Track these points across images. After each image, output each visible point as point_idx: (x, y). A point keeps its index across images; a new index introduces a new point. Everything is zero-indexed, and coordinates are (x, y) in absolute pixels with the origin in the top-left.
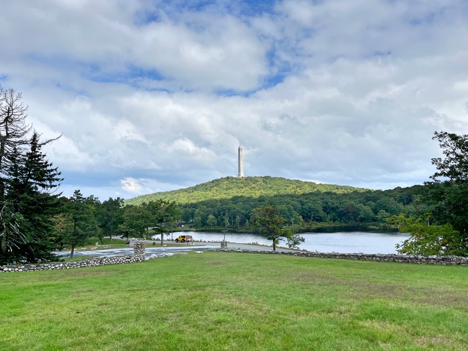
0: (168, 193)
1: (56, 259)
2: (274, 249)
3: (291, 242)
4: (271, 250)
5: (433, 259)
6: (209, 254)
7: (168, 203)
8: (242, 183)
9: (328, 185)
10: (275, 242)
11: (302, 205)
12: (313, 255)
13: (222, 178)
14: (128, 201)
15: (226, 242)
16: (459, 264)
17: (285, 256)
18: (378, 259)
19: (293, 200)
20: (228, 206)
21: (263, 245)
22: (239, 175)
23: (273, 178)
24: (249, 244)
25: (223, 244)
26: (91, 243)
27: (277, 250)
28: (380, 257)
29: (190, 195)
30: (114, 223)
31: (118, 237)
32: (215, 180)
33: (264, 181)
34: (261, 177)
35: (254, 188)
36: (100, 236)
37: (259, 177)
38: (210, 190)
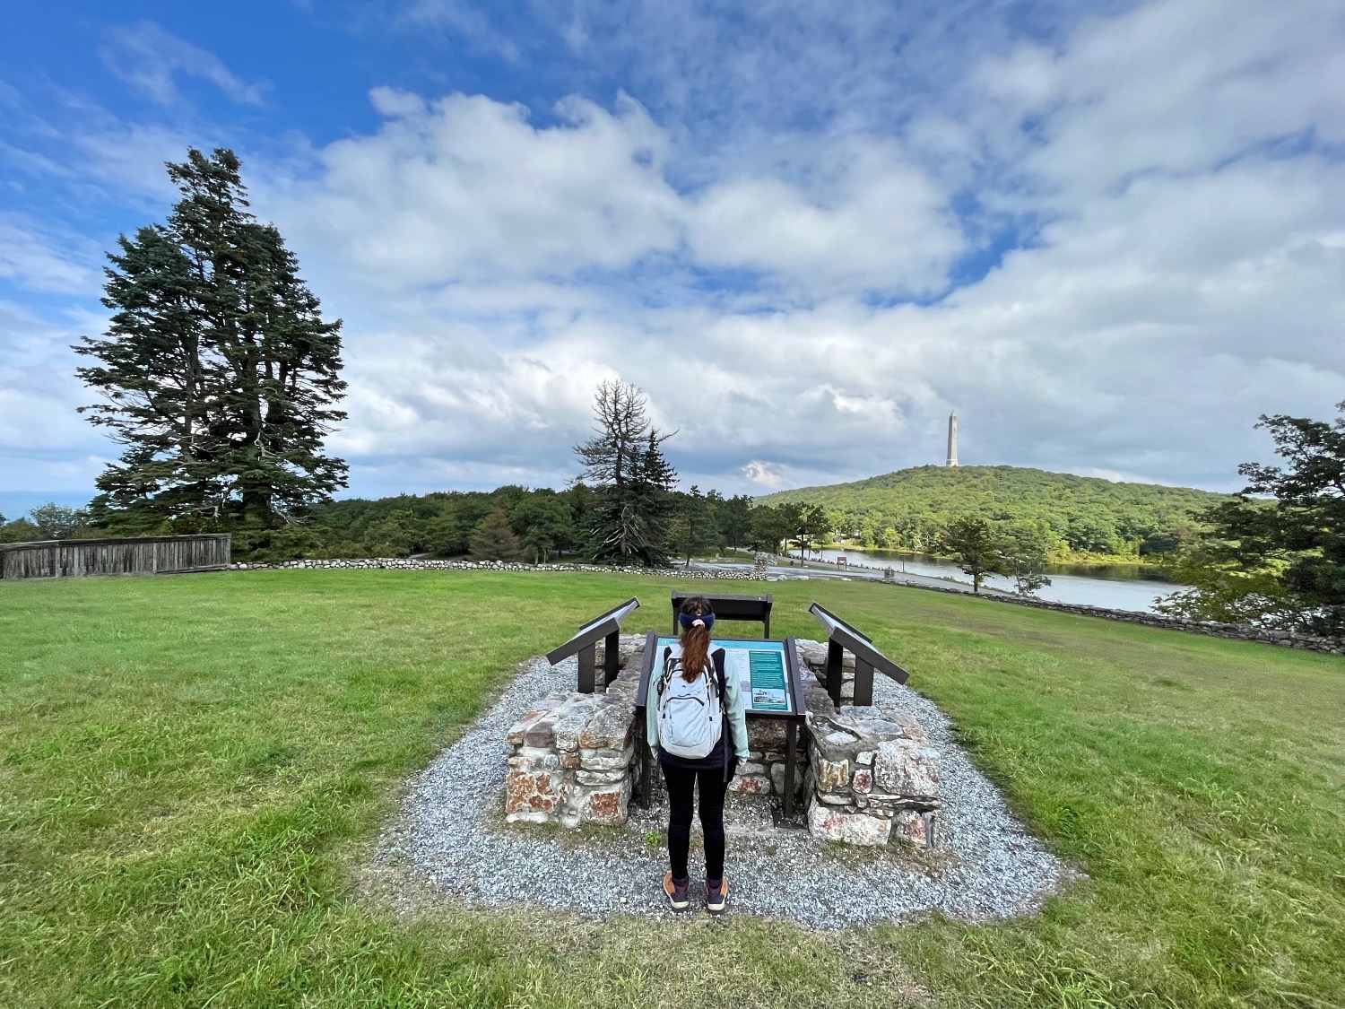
0: (823, 488)
1: (672, 567)
2: (976, 590)
3: (1023, 584)
4: (971, 590)
7: (813, 507)
8: (952, 477)
10: (978, 580)
11: (1071, 521)
13: (915, 468)
15: (893, 571)
18: (1114, 616)
19: (1051, 511)
20: (921, 516)
22: (949, 462)
23: (1017, 469)
25: (888, 573)
27: (979, 590)
29: (858, 493)
30: (740, 530)
32: (903, 471)
33: (996, 476)
34: (992, 467)
35: (975, 486)
36: (722, 546)
37: (987, 468)
38: (893, 487)
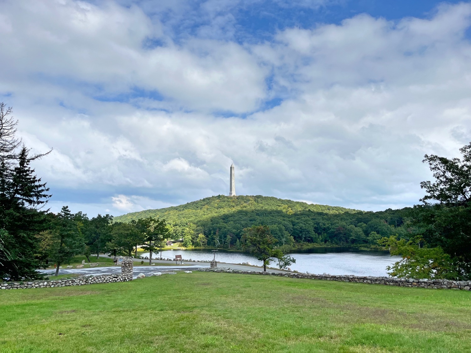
0: (158, 211)
1: (40, 278)
2: (265, 270)
3: (282, 263)
4: (262, 270)
5: (425, 282)
6: (198, 274)
7: (158, 221)
8: (233, 202)
9: (320, 206)
10: (266, 263)
11: (293, 225)
12: (303, 276)
13: (213, 197)
14: (117, 218)
15: (216, 262)
16: (450, 288)
17: (275, 277)
18: (369, 281)
19: (284, 220)
20: (218, 225)
21: (253, 266)
22: (231, 193)
23: (265, 197)
24: (240, 264)
25: (213, 263)
26: (78, 261)
27: (267, 270)
28: (371, 280)
29: (180, 213)
30: (102, 241)
31: (106, 255)
32: (207, 198)
33: (255, 200)
34: (253, 196)
35: (245, 207)
36: (87, 254)
37: (250, 196)
38: (201, 209)
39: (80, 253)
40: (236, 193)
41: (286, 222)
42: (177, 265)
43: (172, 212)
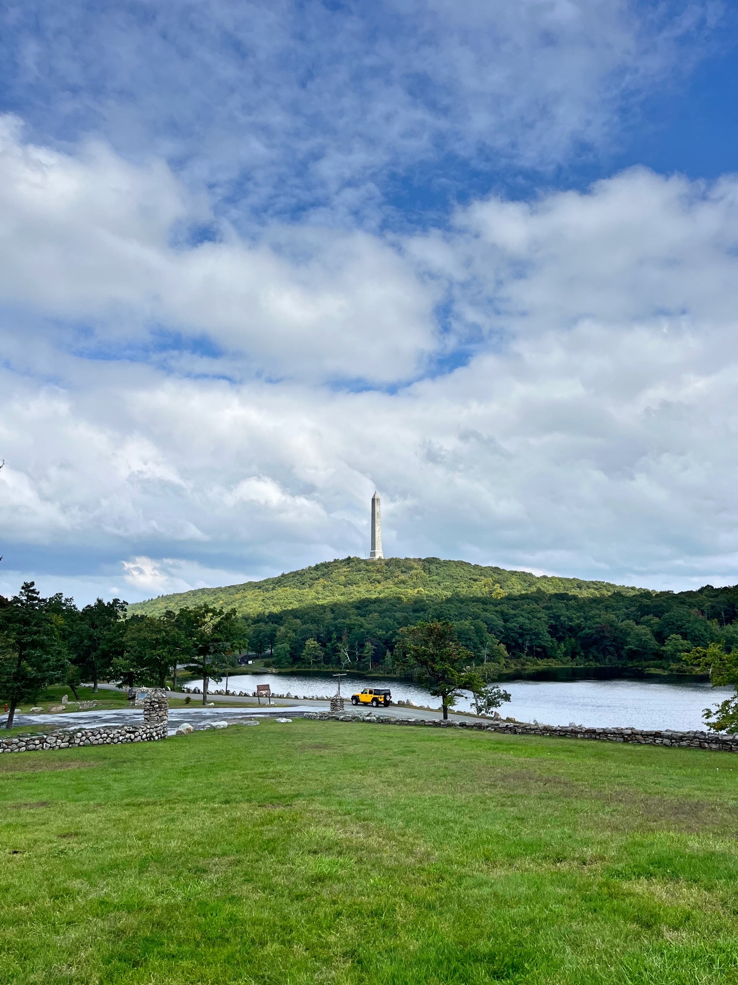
0: (220, 590)
2: (445, 717)
3: (481, 702)
4: (438, 717)
6: (305, 726)
7: (221, 613)
8: (378, 571)
9: (560, 579)
10: (448, 701)
11: (506, 621)
12: (527, 730)
13: (335, 561)
14: (135, 606)
15: (342, 700)
17: (467, 732)
18: (666, 741)
19: (486, 611)
20: (347, 621)
21: (421, 708)
22: (373, 554)
23: (445, 562)
25: (336, 703)
26: (54, 698)
27: (451, 718)
28: (670, 738)
29: (268, 595)
30: (104, 655)
31: (112, 685)
32: (322, 565)
33: (424, 569)
34: (420, 559)
35: (403, 582)
36: (72, 683)
37: (414, 560)
38: (311, 586)
39: (58, 680)
40: (384, 553)
41: (488, 614)
42: (260, 705)
43: (250, 594)
